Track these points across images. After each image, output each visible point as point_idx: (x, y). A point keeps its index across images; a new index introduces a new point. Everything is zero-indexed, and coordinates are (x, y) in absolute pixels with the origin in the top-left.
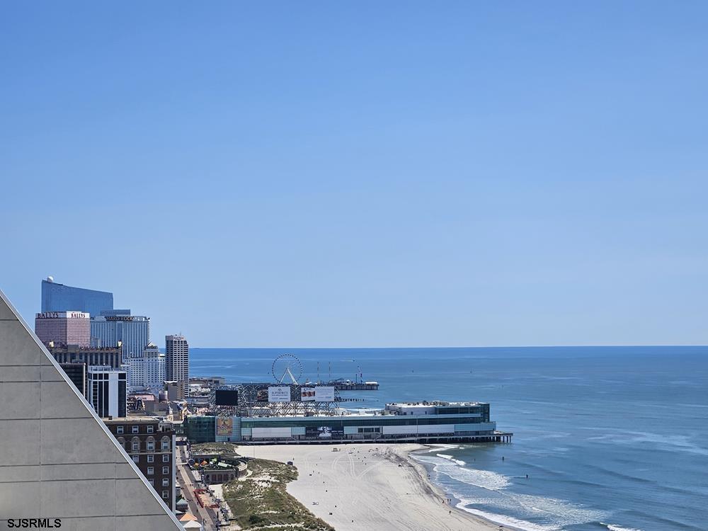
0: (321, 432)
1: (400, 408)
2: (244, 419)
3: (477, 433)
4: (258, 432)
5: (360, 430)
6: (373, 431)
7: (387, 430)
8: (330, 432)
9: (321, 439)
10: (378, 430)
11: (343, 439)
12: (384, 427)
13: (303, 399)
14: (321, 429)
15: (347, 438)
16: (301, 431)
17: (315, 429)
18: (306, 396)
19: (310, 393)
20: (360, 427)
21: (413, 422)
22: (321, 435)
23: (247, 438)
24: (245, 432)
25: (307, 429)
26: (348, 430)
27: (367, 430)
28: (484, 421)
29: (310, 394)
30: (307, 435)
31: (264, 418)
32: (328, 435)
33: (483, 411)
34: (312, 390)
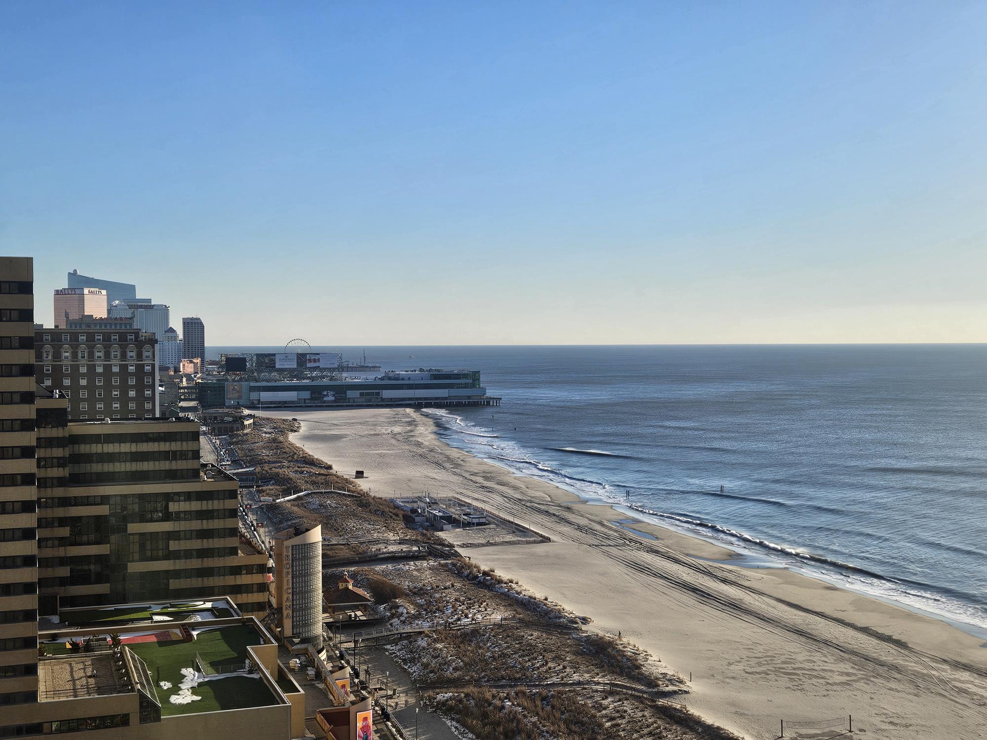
0: (327, 395)
1: (398, 374)
2: (252, 384)
3: (469, 397)
4: (265, 396)
5: (362, 394)
6: (373, 395)
7: (387, 394)
8: (334, 395)
9: (325, 402)
10: (378, 394)
11: (346, 402)
12: (384, 391)
14: (325, 393)
15: (349, 402)
16: (306, 395)
17: (320, 393)
18: (311, 362)
19: (315, 359)
20: (361, 391)
21: (410, 387)
22: (325, 399)
23: (255, 402)
24: (254, 396)
25: (311, 393)
26: (350, 394)
27: (367, 394)
28: (475, 387)
29: (315, 361)
30: (312, 399)
31: (272, 383)
32: (332, 398)
33: (474, 378)
34: (317, 357)
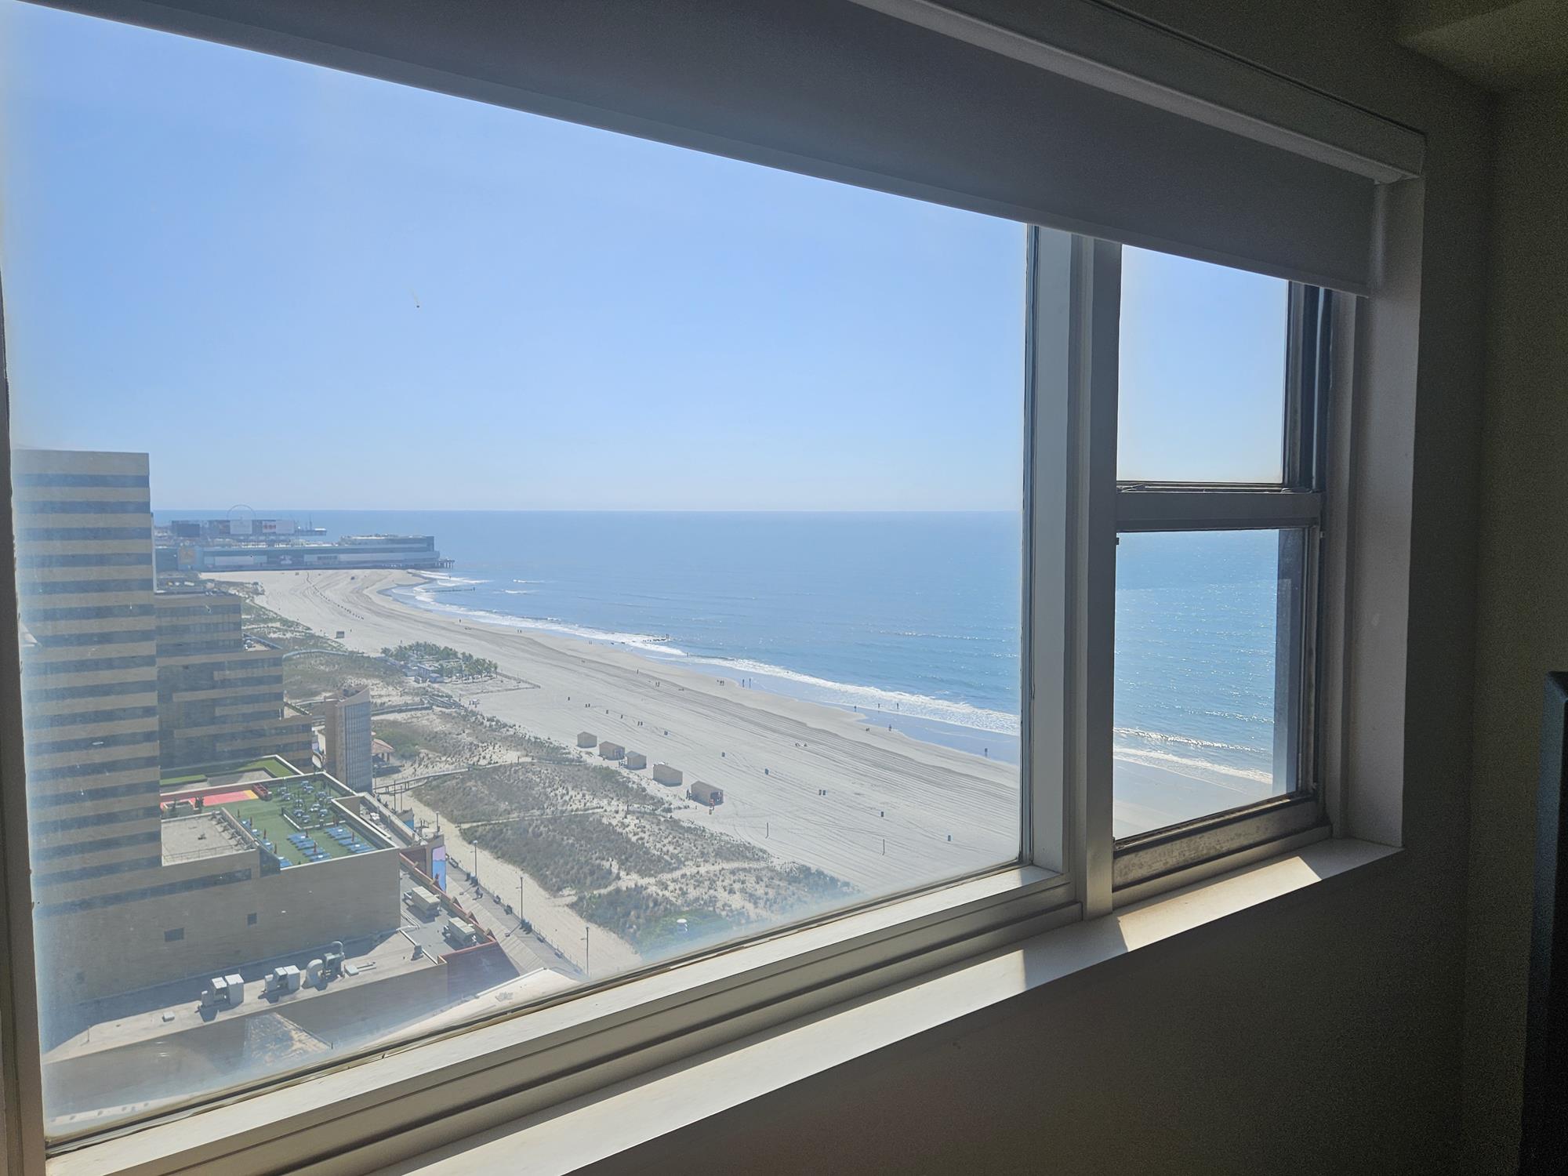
0: (284, 559)
1: (355, 540)
2: (206, 549)
3: (423, 559)
4: (220, 561)
5: (319, 558)
6: (331, 559)
7: (343, 557)
8: (291, 559)
9: (282, 565)
10: (336, 557)
11: (304, 566)
12: (340, 555)
13: (264, 531)
14: (283, 556)
15: (307, 565)
16: (264, 559)
17: (277, 557)
18: (267, 527)
20: (320, 555)
21: (366, 550)
22: (282, 562)
23: (210, 566)
24: (208, 560)
25: (268, 558)
26: (307, 558)
27: (325, 558)
28: (430, 550)
29: (271, 527)
30: (268, 563)
31: (226, 549)
32: (289, 562)
33: (430, 541)
34: (272, 524)
